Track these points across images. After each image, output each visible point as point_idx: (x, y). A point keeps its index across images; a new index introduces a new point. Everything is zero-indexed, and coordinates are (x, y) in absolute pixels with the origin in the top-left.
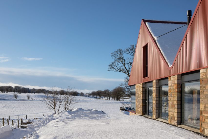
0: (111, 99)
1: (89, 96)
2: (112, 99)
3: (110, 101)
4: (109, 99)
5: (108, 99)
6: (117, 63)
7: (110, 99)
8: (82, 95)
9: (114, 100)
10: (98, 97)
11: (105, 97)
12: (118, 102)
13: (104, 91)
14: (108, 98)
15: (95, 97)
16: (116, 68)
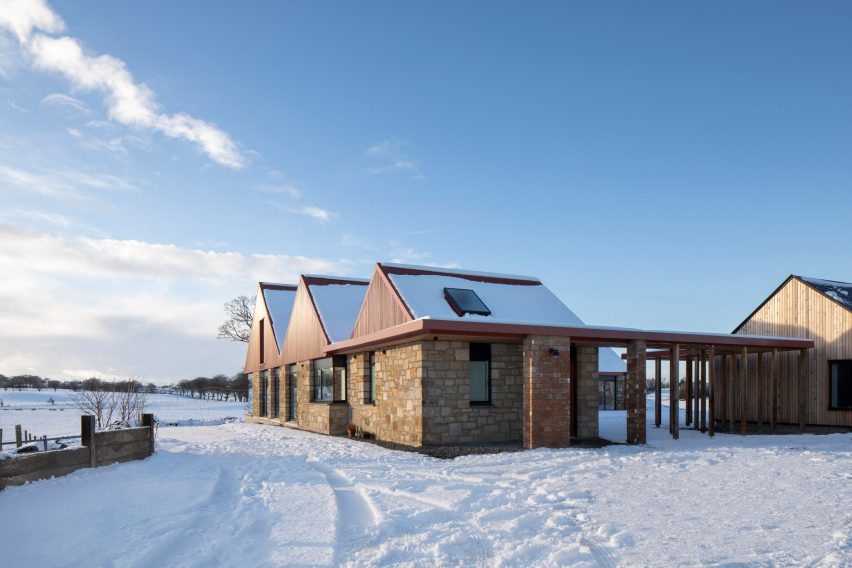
0: (231, 397)
1: (171, 393)
2: (233, 398)
3: (228, 404)
4: (226, 398)
5: (224, 399)
6: (236, 324)
7: (229, 399)
8: (152, 389)
9: (238, 400)
10: (197, 394)
11: (216, 395)
12: (240, 407)
13: (211, 377)
14: (224, 395)
15: (190, 394)
16: (234, 333)
